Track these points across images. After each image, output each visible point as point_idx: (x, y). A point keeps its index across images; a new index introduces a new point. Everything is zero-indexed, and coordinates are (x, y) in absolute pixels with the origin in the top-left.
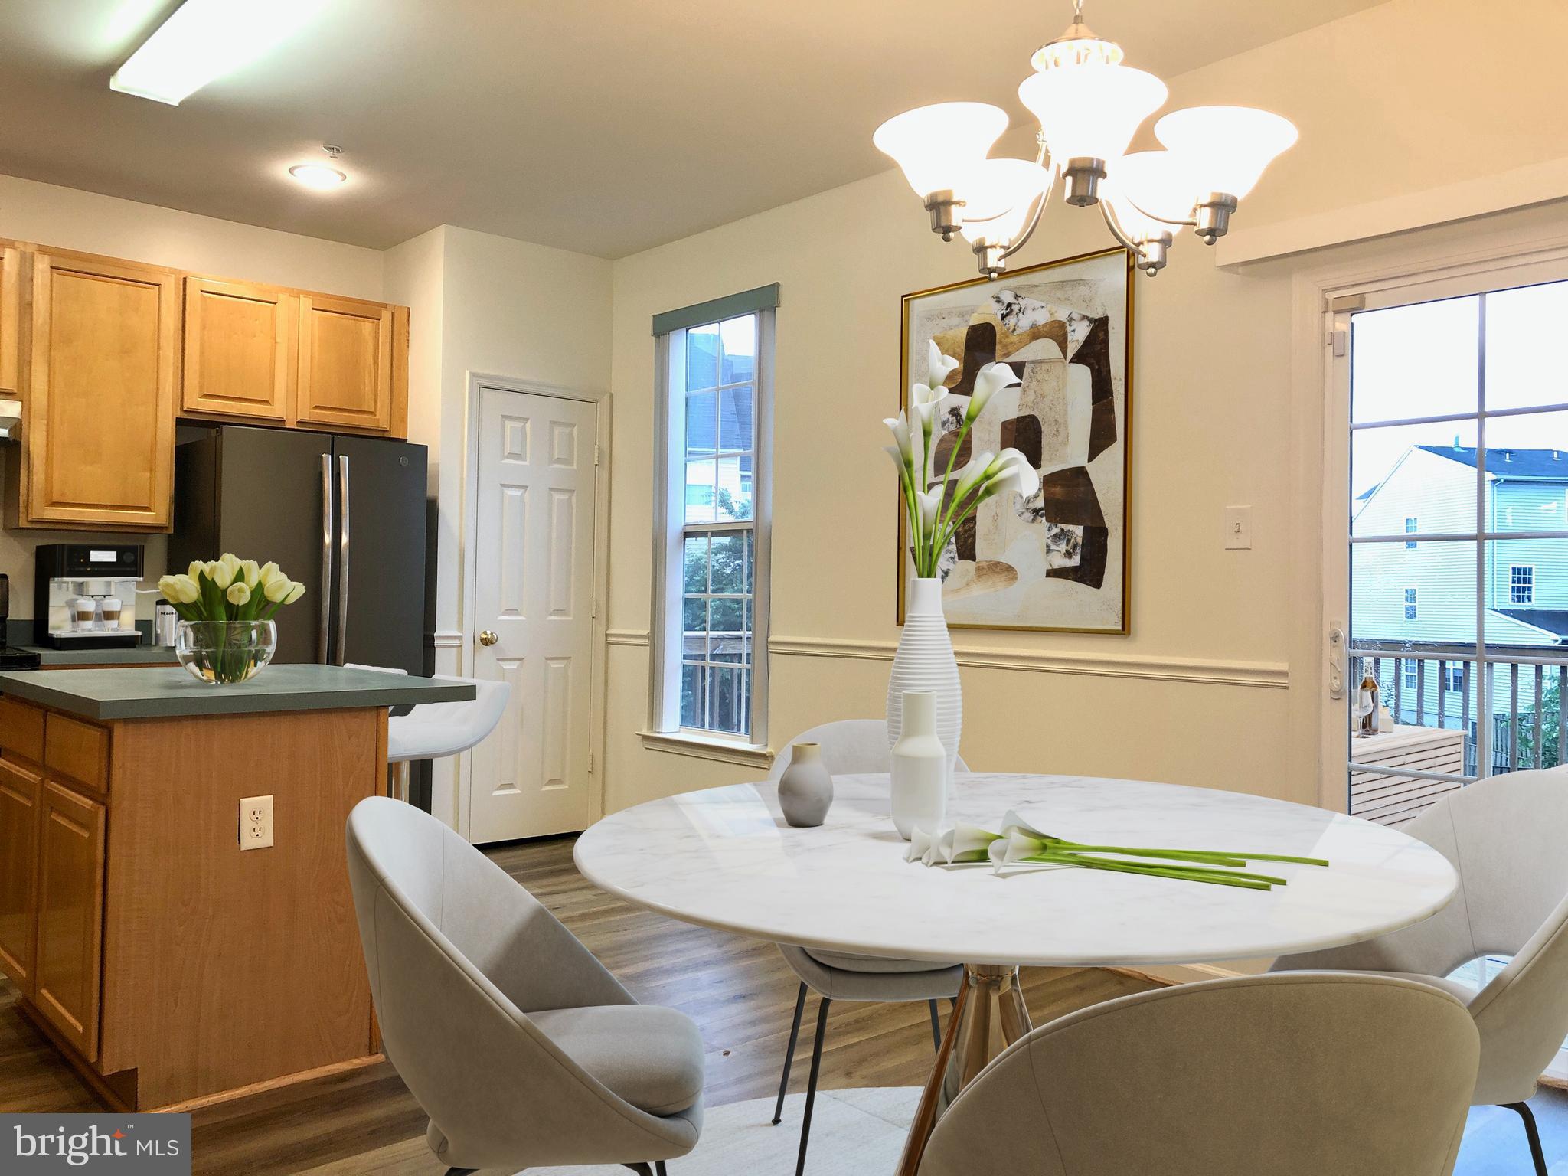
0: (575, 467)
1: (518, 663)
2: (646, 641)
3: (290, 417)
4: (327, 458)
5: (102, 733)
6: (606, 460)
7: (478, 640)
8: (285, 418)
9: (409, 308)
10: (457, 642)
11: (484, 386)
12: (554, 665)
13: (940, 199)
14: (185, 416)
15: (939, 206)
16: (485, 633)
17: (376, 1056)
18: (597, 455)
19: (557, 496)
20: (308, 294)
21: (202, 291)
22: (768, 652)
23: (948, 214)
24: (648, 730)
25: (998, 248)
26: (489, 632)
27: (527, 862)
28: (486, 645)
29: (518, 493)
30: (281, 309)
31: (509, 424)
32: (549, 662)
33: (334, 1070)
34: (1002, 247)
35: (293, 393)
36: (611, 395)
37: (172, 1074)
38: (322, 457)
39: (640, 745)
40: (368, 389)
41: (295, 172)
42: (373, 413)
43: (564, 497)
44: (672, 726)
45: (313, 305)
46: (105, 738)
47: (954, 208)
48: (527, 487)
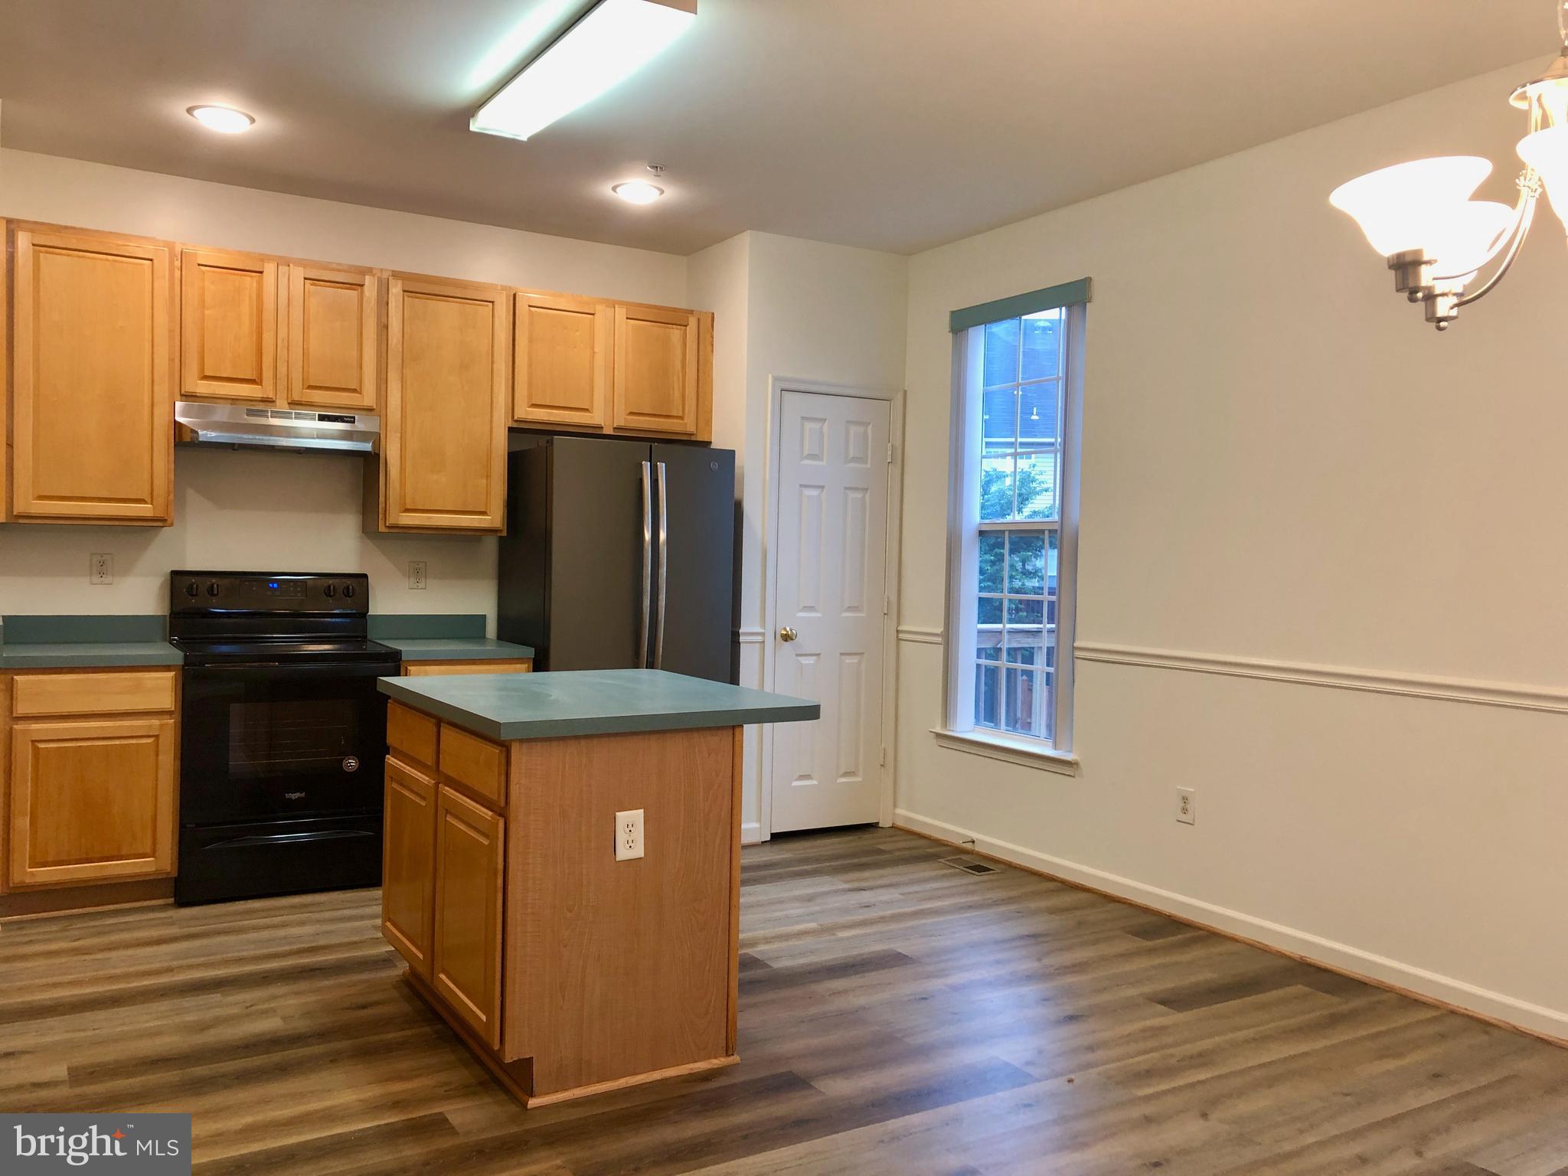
0: (869, 466)
1: (815, 658)
2: (939, 640)
3: (607, 424)
4: (646, 466)
5: (501, 751)
6: (898, 459)
7: (778, 637)
8: (603, 425)
9: (713, 314)
10: (760, 638)
11: (786, 390)
12: (848, 660)
13: (1408, 259)
14: (515, 425)
15: (1405, 267)
16: (785, 629)
17: (732, 1058)
18: (890, 453)
19: (853, 495)
20: (622, 303)
21: (530, 306)
22: (1074, 658)
23: (1417, 276)
24: (942, 727)
25: (1450, 296)
26: (788, 629)
27: (827, 853)
28: (786, 641)
29: (814, 493)
30: (599, 319)
31: (808, 425)
32: (843, 657)
33: (696, 1068)
34: (1455, 294)
35: (611, 402)
36: (905, 392)
37: (562, 1064)
38: (642, 465)
39: (934, 741)
40: (677, 394)
41: (618, 190)
42: (681, 418)
43: (858, 495)
44: (967, 726)
45: (627, 314)
46: (504, 754)
47: (1424, 269)
48: (824, 487)
